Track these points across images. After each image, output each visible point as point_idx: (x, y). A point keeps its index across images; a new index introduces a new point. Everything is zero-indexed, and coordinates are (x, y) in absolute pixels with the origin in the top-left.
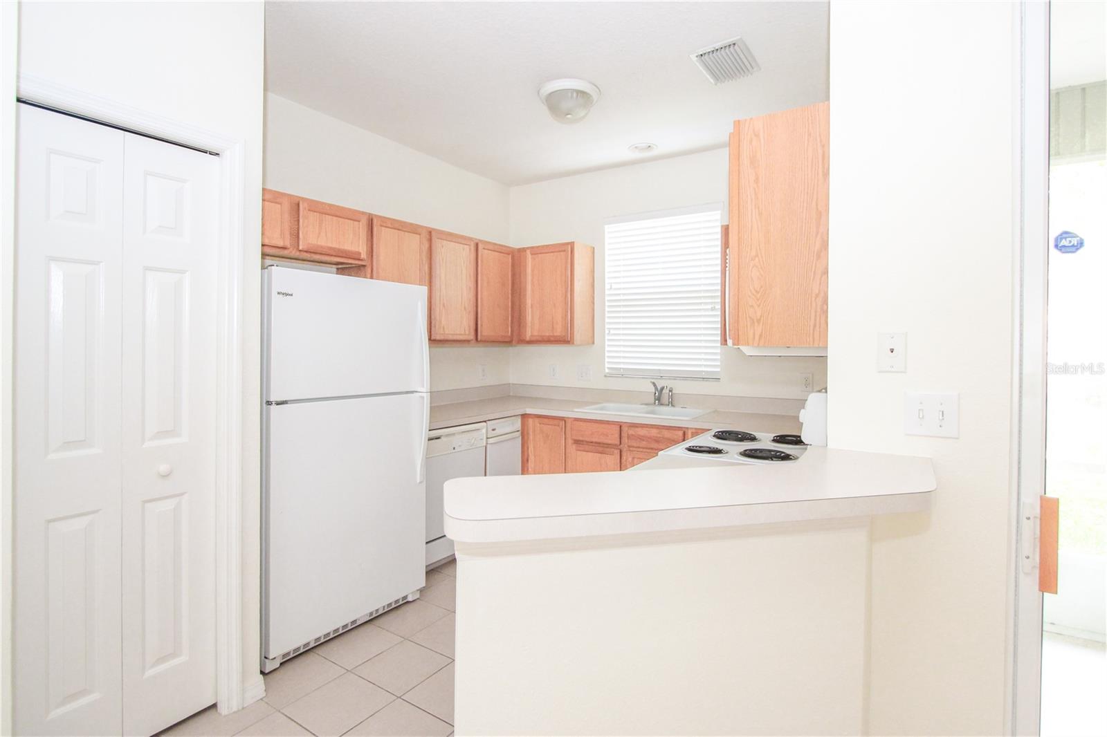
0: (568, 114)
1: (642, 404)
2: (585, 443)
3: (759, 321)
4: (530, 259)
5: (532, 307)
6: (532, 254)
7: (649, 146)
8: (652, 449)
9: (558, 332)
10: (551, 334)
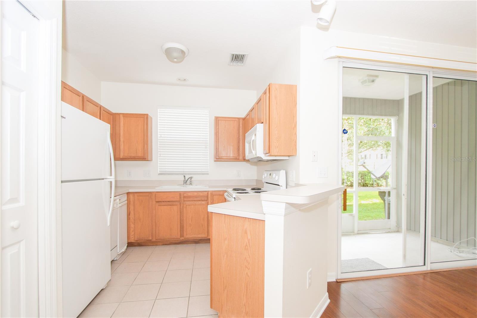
0: (175, 59)
1: (178, 185)
2: (162, 202)
3: (277, 147)
4: (122, 119)
5: (124, 142)
6: (123, 117)
7: (185, 80)
8: (194, 201)
9: (140, 154)
10: (136, 155)
